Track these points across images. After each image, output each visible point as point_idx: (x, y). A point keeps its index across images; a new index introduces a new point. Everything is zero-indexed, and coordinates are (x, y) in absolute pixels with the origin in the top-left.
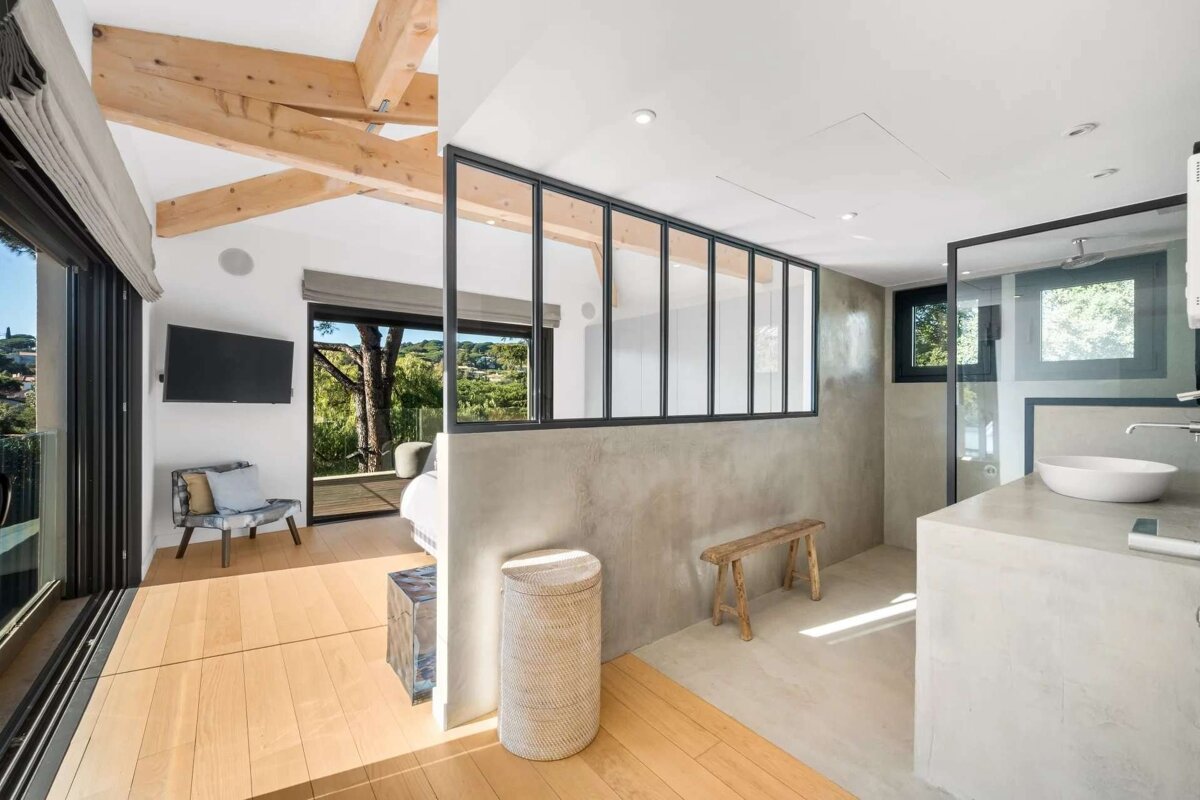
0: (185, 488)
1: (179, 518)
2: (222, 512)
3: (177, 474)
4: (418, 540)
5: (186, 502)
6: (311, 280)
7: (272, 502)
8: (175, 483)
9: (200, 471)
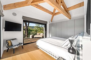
0: (8, 42)
1: (7, 47)
2: (13, 46)
3: (7, 41)
4: (39, 48)
5: (8, 44)
6: (23, 17)
7: (19, 43)
8: (6, 42)
9: (10, 40)
